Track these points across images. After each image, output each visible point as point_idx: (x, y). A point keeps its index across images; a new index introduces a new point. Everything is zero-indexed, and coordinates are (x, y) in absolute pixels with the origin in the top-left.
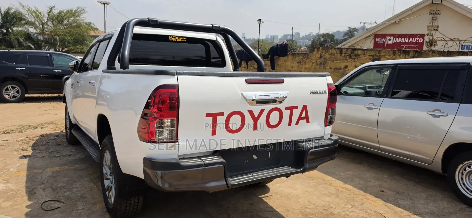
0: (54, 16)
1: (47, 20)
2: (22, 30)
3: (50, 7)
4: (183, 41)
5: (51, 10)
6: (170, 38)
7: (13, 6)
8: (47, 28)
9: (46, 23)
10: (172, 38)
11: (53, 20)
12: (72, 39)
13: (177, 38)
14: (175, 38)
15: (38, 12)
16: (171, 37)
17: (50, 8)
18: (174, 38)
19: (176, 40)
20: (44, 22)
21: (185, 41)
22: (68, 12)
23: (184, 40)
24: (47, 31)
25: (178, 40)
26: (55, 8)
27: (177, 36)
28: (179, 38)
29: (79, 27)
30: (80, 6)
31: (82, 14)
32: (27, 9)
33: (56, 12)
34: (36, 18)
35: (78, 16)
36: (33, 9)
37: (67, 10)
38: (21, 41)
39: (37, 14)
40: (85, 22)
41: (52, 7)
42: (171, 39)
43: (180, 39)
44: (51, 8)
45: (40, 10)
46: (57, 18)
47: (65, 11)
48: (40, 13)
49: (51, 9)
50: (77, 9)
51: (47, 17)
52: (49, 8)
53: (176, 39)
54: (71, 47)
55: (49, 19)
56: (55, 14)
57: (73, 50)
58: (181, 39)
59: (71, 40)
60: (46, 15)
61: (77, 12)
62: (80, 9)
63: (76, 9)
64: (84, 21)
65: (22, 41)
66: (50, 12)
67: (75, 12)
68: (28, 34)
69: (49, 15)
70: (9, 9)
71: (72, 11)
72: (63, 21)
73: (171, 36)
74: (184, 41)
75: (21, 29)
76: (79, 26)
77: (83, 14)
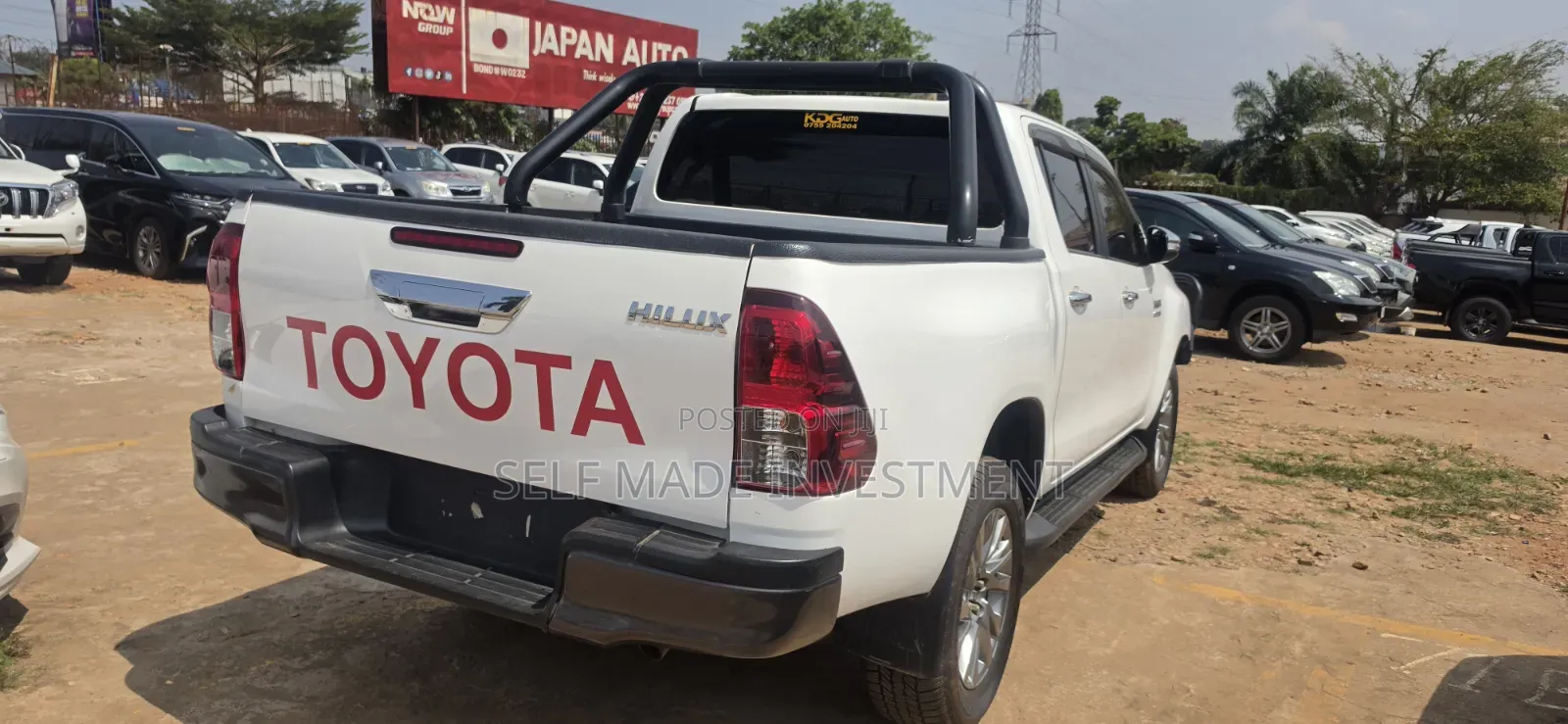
0: (1440, 80)
1: (1412, 95)
2: (1327, 133)
3: (1429, 54)
4: (846, 129)
5: (1431, 62)
6: (806, 121)
7: (1315, 60)
8: (1407, 125)
9: (1407, 106)
10: (812, 120)
11: (1432, 96)
12: (1488, 158)
13: (829, 118)
14: (823, 118)
15: (1389, 73)
16: (811, 117)
17: (1427, 57)
18: (818, 120)
19: (825, 124)
20: (1398, 102)
21: (855, 126)
22: (1492, 64)
23: (853, 123)
24: (1403, 135)
25: (835, 124)
26: (1445, 55)
27: (830, 113)
28: (835, 119)
29: (1522, 116)
30: (1546, 38)
31: (1549, 68)
32: (1355, 68)
33: (1446, 67)
34: (1375, 92)
35: (1535, 75)
36: (1375, 63)
37: (1492, 57)
38: (1320, 167)
39: (1380, 79)
40: (1554, 96)
41: (1434, 51)
42: (809, 121)
43: (839, 122)
44: (1434, 55)
45: (1397, 66)
46: (1447, 89)
47: (1483, 63)
48: (1395, 76)
49: (1432, 58)
50: (1533, 51)
51: (1413, 87)
52: (1424, 56)
53: (825, 121)
54: (1477, 186)
55: (1419, 93)
56: (1443, 74)
57: (1484, 197)
58: (843, 122)
59: (1484, 162)
60: (1412, 82)
61: (1532, 62)
62: (1543, 51)
63: (1528, 51)
64: (1552, 92)
65: (1324, 166)
66: (1426, 69)
67: (1523, 63)
68: (1344, 144)
69: (1419, 80)
70: (1304, 70)
71: (1510, 59)
72: (1466, 97)
73: (810, 112)
74: (849, 126)
75: (1324, 130)
76: (1525, 112)
77: (1553, 67)
